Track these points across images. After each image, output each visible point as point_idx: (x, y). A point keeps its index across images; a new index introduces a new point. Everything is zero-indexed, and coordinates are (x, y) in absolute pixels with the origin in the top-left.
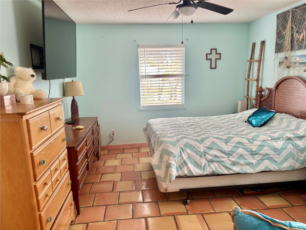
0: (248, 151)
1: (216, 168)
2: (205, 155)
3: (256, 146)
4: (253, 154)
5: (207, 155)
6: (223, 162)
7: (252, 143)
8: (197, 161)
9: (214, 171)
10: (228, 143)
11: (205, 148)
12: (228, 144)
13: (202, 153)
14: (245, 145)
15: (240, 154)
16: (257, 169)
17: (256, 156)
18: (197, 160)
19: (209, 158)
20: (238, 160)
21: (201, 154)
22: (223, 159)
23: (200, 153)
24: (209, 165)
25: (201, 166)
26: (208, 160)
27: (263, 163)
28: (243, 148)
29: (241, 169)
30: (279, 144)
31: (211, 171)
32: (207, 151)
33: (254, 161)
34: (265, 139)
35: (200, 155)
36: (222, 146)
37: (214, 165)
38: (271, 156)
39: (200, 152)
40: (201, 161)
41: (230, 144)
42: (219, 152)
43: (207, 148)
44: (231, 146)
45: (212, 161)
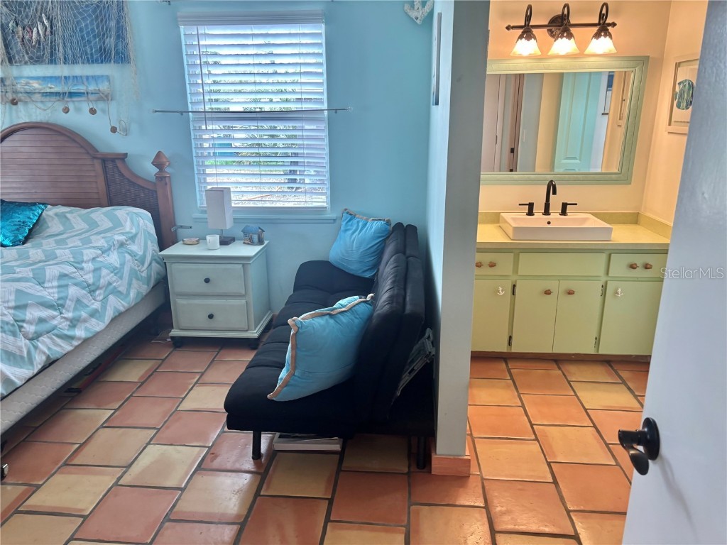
0: (84, 288)
1: (49, 349)
2: (21, 327)
3: (89, 272)
4: (92, 289)
5: (25, 325)
6: (55, 328)
7: (82, 269)
8: (11, 348)
9: (48, 357)
10: (44, 283)
11: (12, 311)
12: (46, 285)
13: (13, 325)
14: (73, 278)
15: (75, 299)
16: (106, 318)
17: (98, 292)
18: (9, 346)
19: (31, 329)
20: (77, 314)
21: (12, 328)
22: (55, 322)
23: (10, 326)
24: (36, 348)
25: (22, 357)
26: (31, 336)
27: (108, 305)
28: (76, 284)
29: (86, 329)
30: (114, 258)
31: (44, 358)
32: (20, 314)
33: (97, 305)
34: (95, 256)
35: (11, 331)
36: (39, 294)
37: (43, 343)
38: (114, 284)
39: (7, 323)
40: (19, 344)
41: (50, 285)
42: (41, 308)
43: (16, 308)
44: (52, 287)
45: (37, 336)
